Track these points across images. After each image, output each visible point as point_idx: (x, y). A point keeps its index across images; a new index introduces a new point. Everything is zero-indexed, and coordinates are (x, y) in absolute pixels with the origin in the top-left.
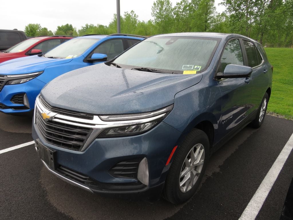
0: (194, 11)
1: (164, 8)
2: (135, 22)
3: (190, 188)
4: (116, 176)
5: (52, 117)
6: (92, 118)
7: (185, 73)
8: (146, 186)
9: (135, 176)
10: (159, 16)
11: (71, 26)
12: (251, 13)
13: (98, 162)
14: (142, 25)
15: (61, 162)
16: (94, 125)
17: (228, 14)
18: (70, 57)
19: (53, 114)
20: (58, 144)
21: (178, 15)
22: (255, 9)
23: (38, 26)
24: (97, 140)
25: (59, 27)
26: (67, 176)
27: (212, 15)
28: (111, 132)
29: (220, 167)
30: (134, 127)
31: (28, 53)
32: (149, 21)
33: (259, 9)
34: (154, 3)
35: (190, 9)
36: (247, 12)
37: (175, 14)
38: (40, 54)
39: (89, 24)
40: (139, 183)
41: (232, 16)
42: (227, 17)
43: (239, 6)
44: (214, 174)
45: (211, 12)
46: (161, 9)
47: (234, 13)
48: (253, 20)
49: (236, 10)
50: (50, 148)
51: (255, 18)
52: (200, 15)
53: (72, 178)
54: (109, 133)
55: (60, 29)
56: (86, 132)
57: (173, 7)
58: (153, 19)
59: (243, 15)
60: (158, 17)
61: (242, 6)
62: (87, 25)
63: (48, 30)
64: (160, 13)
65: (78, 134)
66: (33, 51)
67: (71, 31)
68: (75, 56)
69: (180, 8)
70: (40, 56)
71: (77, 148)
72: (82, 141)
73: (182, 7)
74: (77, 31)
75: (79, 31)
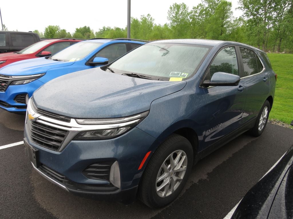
0: (210, 15)
1: (180, 12)
2: (151, 25)
3: (170, 193)
4: (90, 177)
5: (36, 119)
6: (69, 121)
7: (172, 80)
8: (118, 189)
9: (107, 178)
10: (175, 19)
11: (89, 28)
12: (270, 18)
14: (158, 28)
15: (42, 161)
16: (70, 127)
17: (246, 19)
18: (73, 60)
19: (37, 115)
20: (41, 143)
21: (194, 19)
22: (274, 14)
23: (57, 28)
24: (72, 141)
25: (77, 29)
27: (228, 20)
28: (87, 135)
29: (208, 174)
30: (109, 131)
31: (38, 54)
32: (165, 25)
33: (278, 14)
34: (170, 7)
35: (207, 14)
36: (265, 17)
37: (191, 18)
38: (48, 56)
39: (106, 27)
40: (111, 185)
41: (249, 21)
42: (244, 21)
43: (257, 11)
45: (227, 17)
46: (177, 13)
47: (252, 17)
48: (271, 25)
49: (254, 15)
50: (34, 147)
51: (274, 23)
52: (217, 19)
53: (52, 177)
54: (85, 136)
55: (78, 31)
56: (63, 133)
57: (189, 11)
58: (169, 22)
59: (261, 19)
60: (174, 21)
61: (261, 11)
62: (104, 28)
63: (67, 32)
64: (176, 17)
65: (57, 135)
66: (44, 52)
67: (88, 33)
68: (78, 60)
69: (196, 12)
70: (47, 58)
71: (56, 148)
72: (60, 142)
73: (198, 11)
74: (94, 33)
75: (96, 33)
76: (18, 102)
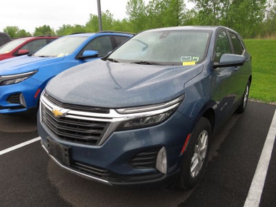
0: (166, 8)
1: (137, 7)
2: (111, 21)
3: (198, 172)
5: (64, 114)
6: (108, 112)
7: (185, 64)
8: (163, 174)
9: (154, 165)
10: (134, 14)
11: (49, 27)
12: (218, 9)
13: (117, 155)
14: (117, 23)
15: (75, 158)
16: (111, 118)
17: (197, 11)
18: (61, 55)
19: (64, 111)
20: (73, 140)
21: (151, 13)
22: (222, 5)
23: (15, 29)
24: (114, 133)
25: (36, 29)
26: (82, 171)
27: (182, 12)
28: (127, 125)
30: (148, 118)
31: (16, 53)
32: (124, 20)
33: (225, 5)
35: (162, 7)
36: (215, 8)
37: (148, 12)
38: (30, 54)
39: (66, 25)
41: (201, 12)
42: (195, 13)
43: (206, 2)
44: (214, 158)
45: (181, 9)
46: (135, 8)
47: (202, 9)
48: (220, 15)
49: (204, 7)
50: (64, 145)
51: (221, 13)
52: (172, 12)
53: (88, 173)
54: (125, 126)
55: (38, 30)
56: (102, 126)
57: (146, 5)
58: (128, 17)
59: (210, 10)
60: (133, 16)
61: (209, 3)
62: (64, 26)
63: (27, 32)
64: (134, 11)
65: (94, 128)
66: (20, 51)
67: (49, 32)
68: (67, 54)
69: (152, 6)
71: (94, 142)
72: (98, 135)
73: (154, 5)
74: (55, 32)
75: (57, 31)
76: (12, 102)
